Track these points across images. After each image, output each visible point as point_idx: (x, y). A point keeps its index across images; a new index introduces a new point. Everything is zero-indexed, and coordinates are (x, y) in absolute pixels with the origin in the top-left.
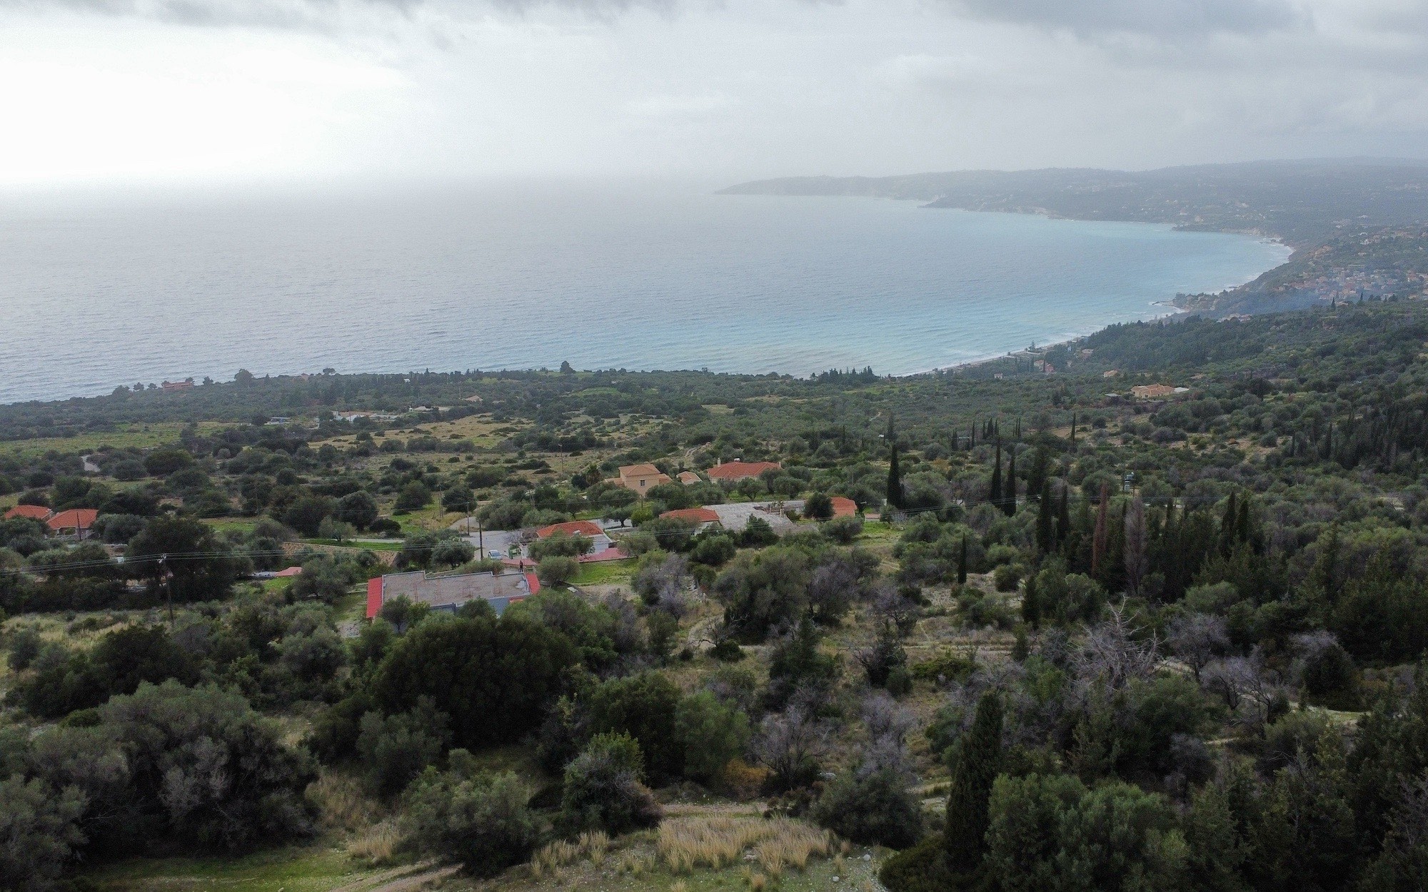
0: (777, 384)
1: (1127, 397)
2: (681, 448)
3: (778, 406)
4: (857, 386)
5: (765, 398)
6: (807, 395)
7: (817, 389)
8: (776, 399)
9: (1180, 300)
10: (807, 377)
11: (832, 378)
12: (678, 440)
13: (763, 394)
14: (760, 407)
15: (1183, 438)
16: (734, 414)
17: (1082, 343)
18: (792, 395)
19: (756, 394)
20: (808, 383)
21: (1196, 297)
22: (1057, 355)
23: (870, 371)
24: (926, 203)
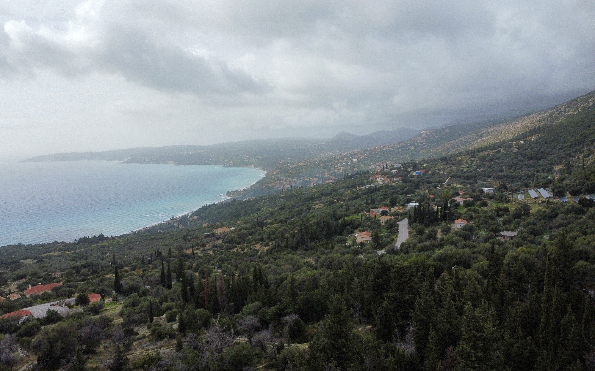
0: (58, 246)
1: (213, 234)
2: (9, 283)
3: (59, 256)
4: (97, 243)
5: (52, 253)
6: (73, 249)
7: (78, 246)
8: (58, 253)
9: (228, 194)
10: (73, 241)
11: (85, 241)
12: (8, 279)
13: (51, 251)
14: (50, 258)
15: (235, 247)
16: (37, 263)
17: (193, 214)
18: (66, 250)
19: (47, 252)
20: (73, 244)
21: (234, 192)
22: (183, 220)
23: (102, 235)
24: (121, 162)
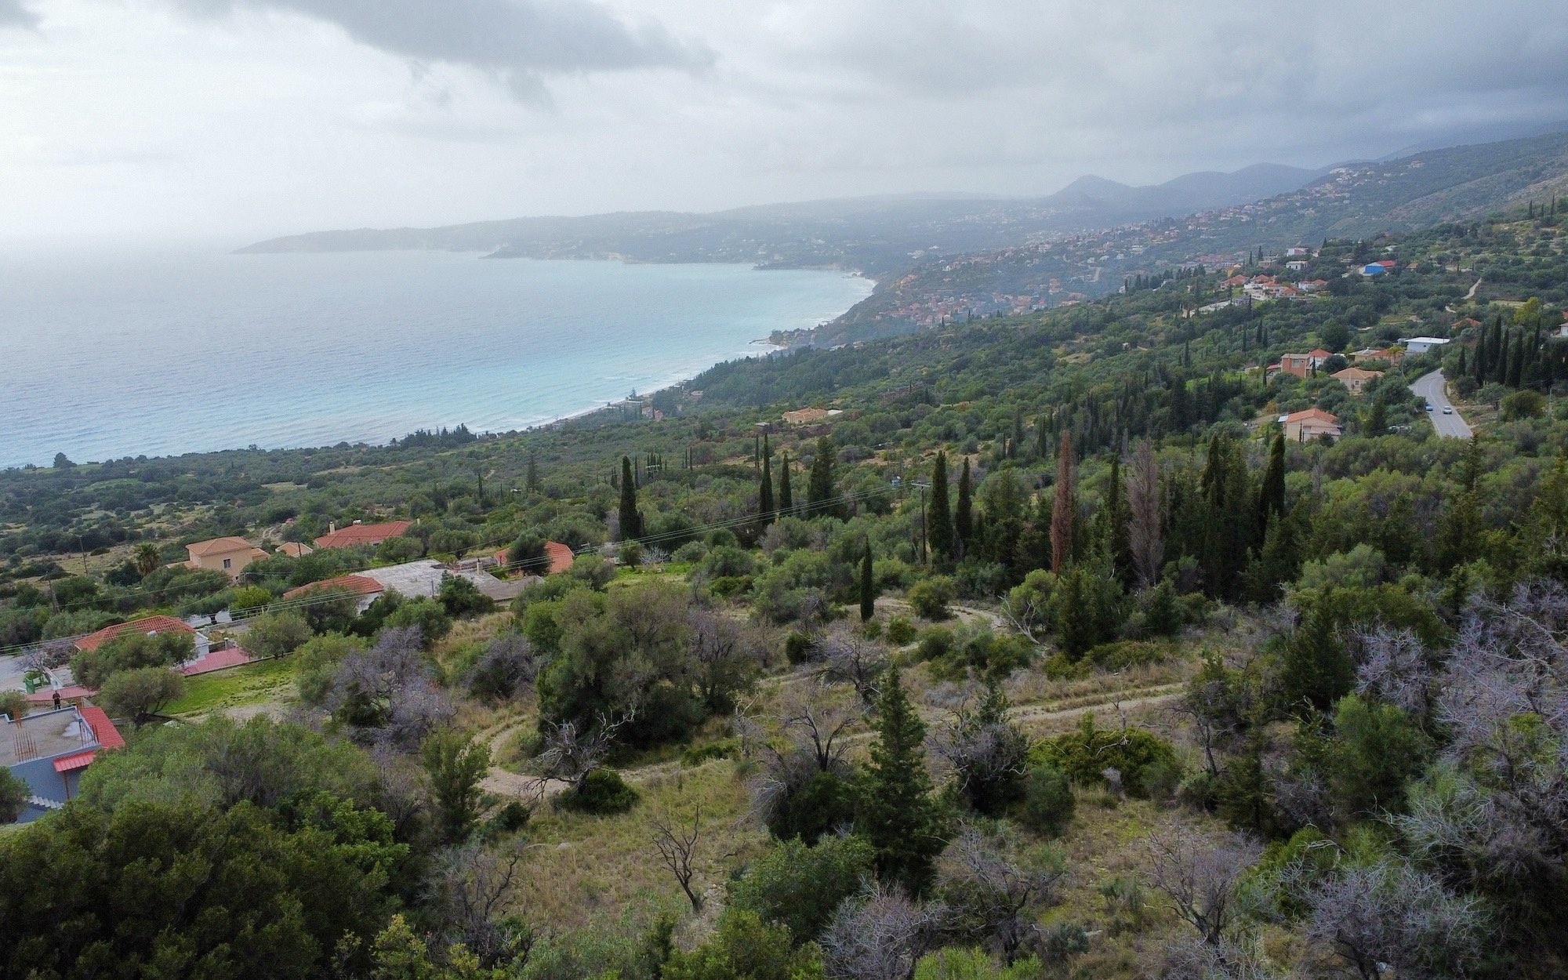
0: (351, 454)
2: (251, 530)
3: (363, 475)
4: (453, 446)
5: (341, 470)
6: (394, 461)
7: (405, 453)
8: (356, 470)
9: (777, 337)
10: (386, 444)
11: (420, 440)
12: (246, 521)
13: (337, 465)
14: (341, 479)
16: (309, 488)
17: (688, 384)
18: (375, 463)
19: (328, 466)
20: (390, 449)
21: (792, 333)
22: (663, 400)
23: (465, 429)
